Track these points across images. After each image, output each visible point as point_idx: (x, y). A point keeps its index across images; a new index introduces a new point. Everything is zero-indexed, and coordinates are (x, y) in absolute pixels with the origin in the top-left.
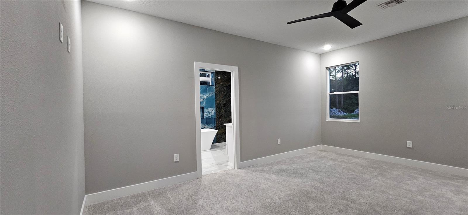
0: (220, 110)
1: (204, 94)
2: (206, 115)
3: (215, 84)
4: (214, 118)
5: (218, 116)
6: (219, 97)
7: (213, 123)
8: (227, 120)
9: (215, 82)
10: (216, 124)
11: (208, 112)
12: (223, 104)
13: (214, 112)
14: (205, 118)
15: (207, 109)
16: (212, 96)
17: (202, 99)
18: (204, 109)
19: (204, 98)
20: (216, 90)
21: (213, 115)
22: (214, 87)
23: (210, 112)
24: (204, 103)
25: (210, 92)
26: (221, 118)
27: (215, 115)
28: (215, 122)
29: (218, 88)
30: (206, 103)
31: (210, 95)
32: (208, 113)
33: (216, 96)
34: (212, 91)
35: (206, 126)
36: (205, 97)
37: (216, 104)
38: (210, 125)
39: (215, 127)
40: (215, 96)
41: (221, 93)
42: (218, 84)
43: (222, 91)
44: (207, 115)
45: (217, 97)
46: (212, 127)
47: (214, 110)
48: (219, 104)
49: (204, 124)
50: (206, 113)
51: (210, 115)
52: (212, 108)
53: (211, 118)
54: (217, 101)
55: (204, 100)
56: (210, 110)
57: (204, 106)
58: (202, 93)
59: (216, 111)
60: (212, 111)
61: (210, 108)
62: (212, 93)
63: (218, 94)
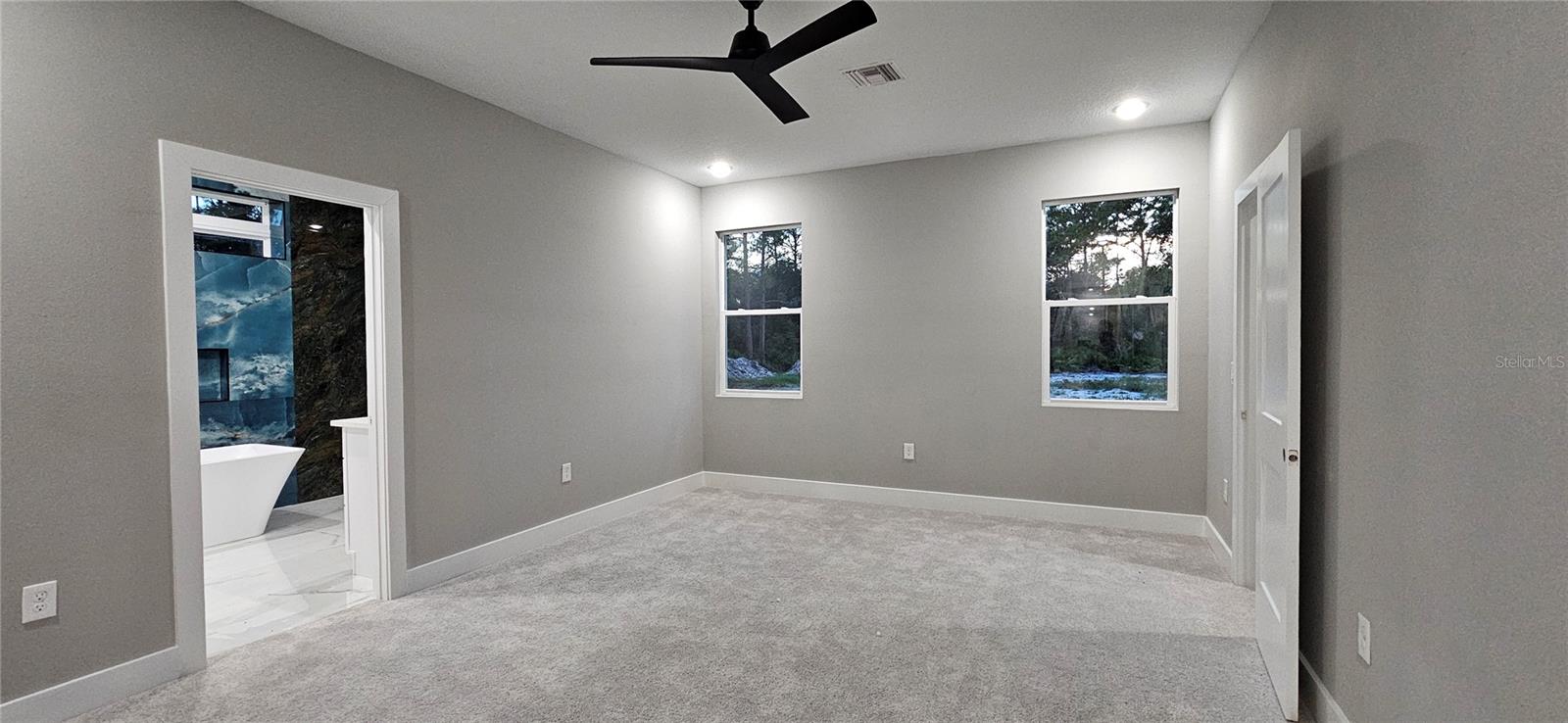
0: (317, 362)
1: (233, 292)
2: (242, 386)
3: (289, 253)
4: (287, 399)
6: (310, 309)
7: (279, 421)
8: (353, 404)
9: (292, 246)
10: (298, 421)
11: (254, 371)
12: (334, 340)
13: (285, 371)
14: (233, 397)
15: (248, 358)
16: (274, 305)
17: (221, 314)
18: (231, 359)
19: (228, 310)
20: (297, 277)
21: (281, 384)
22: (286, 266)
23: (265, 371)
24: (232, 333)
25: (265, 287)
26: (321, 398)
27: (292, 386)
28: (293, 416)
29: (308, 273)
30: (244, 331)
31: (265, 299)
32: (252, 377)
33: (295, 302)
34: (275, 282)
35: (244, 434)
36: (235, 306)
37: (295, 339)
38: (266, 428)
39: (289, 435)
40: (290, 304)
41: (319, 292)
42: (308, 253)
43: (327, 283)
44: (250, 384)
45: (304, 307)
46: (276, 438)
47: (287, 365)
48: (310, 340)
49: (232, 427)
50: (241, 378)
51: (264, 384)
52: (277, 357)
53: (267, 397)
54: (302, 324)
55: (229, 319)
56: (263, 365)
57: (232, 344)
58: (220, 291)
59: (295, 365)
60: (277, 369)
61: (264, 357)
62: (274, 291)
63: (307, 298)
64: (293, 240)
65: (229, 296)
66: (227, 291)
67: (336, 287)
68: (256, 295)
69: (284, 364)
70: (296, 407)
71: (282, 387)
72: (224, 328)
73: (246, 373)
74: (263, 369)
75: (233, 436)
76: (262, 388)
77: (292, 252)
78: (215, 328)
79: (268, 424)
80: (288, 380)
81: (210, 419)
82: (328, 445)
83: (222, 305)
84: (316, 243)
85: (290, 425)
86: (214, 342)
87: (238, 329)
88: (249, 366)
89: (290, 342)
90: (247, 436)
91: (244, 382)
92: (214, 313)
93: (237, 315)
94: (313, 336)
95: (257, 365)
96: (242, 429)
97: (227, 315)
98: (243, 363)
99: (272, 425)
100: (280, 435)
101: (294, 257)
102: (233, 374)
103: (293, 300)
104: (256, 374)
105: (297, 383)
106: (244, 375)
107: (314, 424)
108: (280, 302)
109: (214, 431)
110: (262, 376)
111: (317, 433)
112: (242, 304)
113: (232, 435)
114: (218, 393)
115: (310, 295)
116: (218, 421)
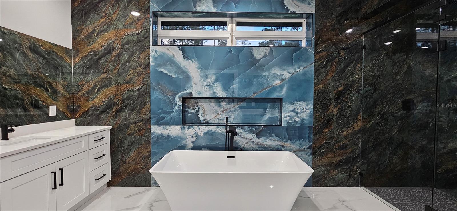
0: (325, 107)
1: (285, 67)
2: (288, 118)
3: (314, 43)
4: (309, 126)
5: (320, 121)
6: (324, 75)
7: (305, 138)
8: (345, 133)
9: (315, 39)
10: (314, 140)
11: (294, 111)
12: (336, 93)
13: (308, 111)
14: (284, 124)
15: (291, 103)
16: (305, 74)
17: (280, 80)
18: (284, 103)
19: (284, 78)
20: (318, 56)
21: (307, 118)
22: (312, 51)
23: (299, 111)
24: (285, 89)
25: (301, 63)
26: (327, 128)
27: (312, 120)
28: (312, 137)
29: (324, 53)
30: (291, 89)
31: (301, 70)
32: (293, 114)
33: (315, 72)
34: (306, 60)
35: (288, 144)
36: (287, 75)
37: (315, 93)
38: (298, 142)
39: (309, 147)
40: (313, 73)
41: (329, 65)
42: (324, 42)
43: (334, 59)
44: (291, 117)
45: (320, 74)
46: (303, 148)
47: (310, 108)
48: (323, 93)
49: (282, 140)
50: (288, 114)
51: (298, 118)
52: (306, 103)
53: (299, 125)
54: (318, 85)
55: (283, 82)
56: (298, 107)
57: (284, 95)
58: (280, 67)
59: (314, 108)
60: (305, 110)
61: (298, 103)
62: (305, 66)
63: (322, 68)
64: (316, 35)
65: (284, 70)
66: (283, 67)
67: (339, 61)
68: (297, 68)
69: (309, 107)
70: (313, 132)
71: (307, 120)
72: (281, 87)
73: (290, 111)
74: (298, 109)
75: (283, 144)
76: (297, 120)
77: (315, 42)
78: (277, 87)
79: (300, 140)
80: (310, 116)
81: (273, 135)
82: (329, 156)
83: (281, 75)
84: (328, 35)
85: (310, 141)
86: (276, 95)
87: (287, 88)
88: (292, 108)
89: (312, 94)
90: (289, 145)
91: (289, 116)
92: (277, 79)
93: (287, 80)
94: (324, 91)
95: (296, 107)
96: (287, 141)
97: (283, 80)
98: (289, 105)
99: (301, 140)
100: (304, 147)
101: (316, 45)
102: (284, 111)
103: (315, 70)
104: (295, 112)
105: (315, 118)
106: (289, 112)
107: (323, 142)
108: (308, 71)
109: (275, 141)
110: (298, 113)
111: (324, 148)
112: (290, 74)
113: (282, 144)
114: (278, 121)
115: (324, 67)
116: (277, 135)
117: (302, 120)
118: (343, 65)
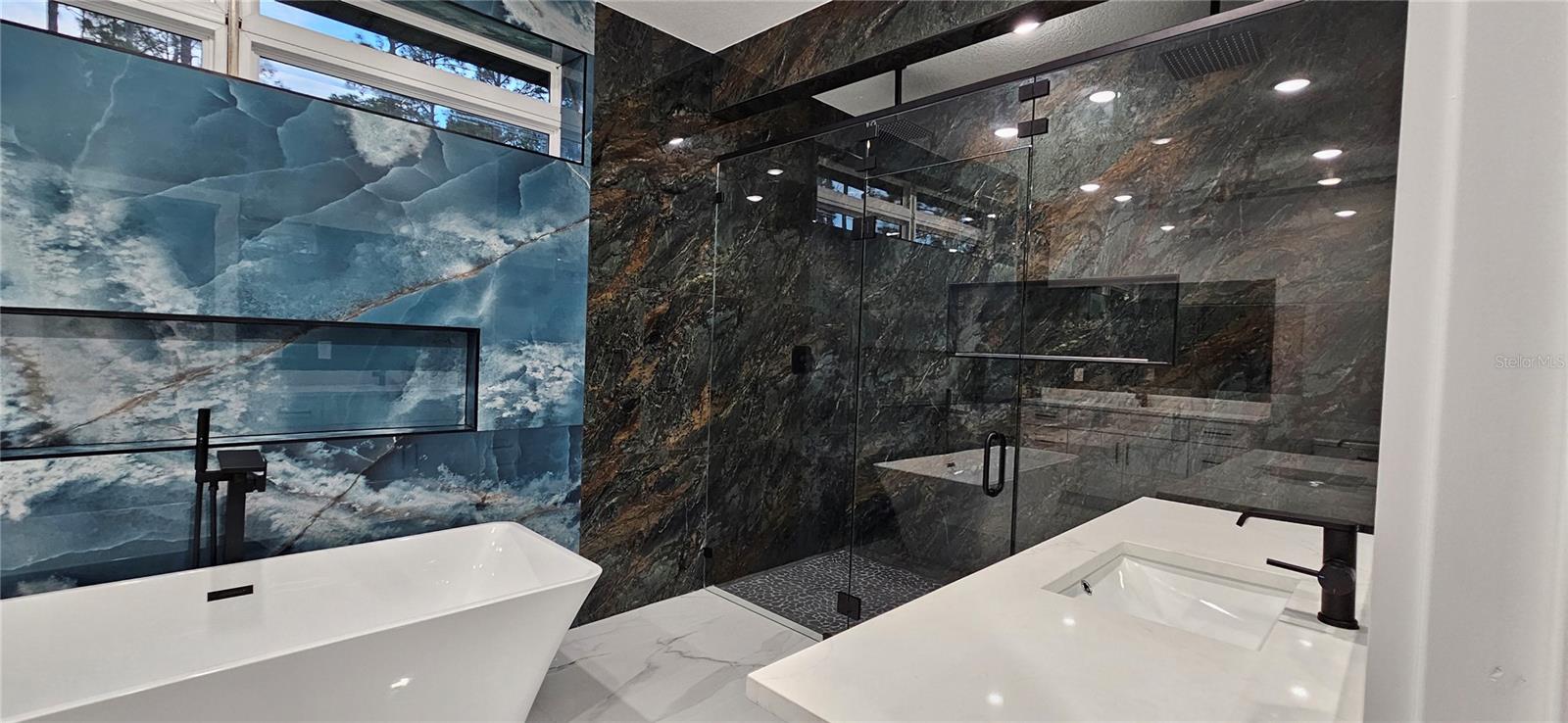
0: (620, 363)
1: (492, 218)
2: (499, 402)
3: (588, 152)
4: (571, 428)
5: (605, 407)
6: (617, 260)
7: (556, 469)
8: (672, 440)
9: (594, 140)
10: (587, 472)
11: (520, 375)
12: (650, 322)
13: (570, 377)
14: (484, 423)
15: (512, 349)
16: (560, 250)
17: (471, 261)
18: (484, 349)
19: (484, 254)
20: (601, 200)
21: (564, 400)
22: (582, 177)
23: (539, 376)
24: (488, 298)
25: (547, 212)
27: (579, 405)
28: (580, 461)
29: (617, 194)
30: (510, 298)
31: (546, 236)
32: (517, 385)
33: (593, 249)
34: (565, 206)
35: (499, 497)
36: (495, 246)
37: (589, 317)
38: (535, 484)
39: (571, 498)
40: (585, 251)
41: (633, 231)
42: (619, 156)
43: (646, 215)
44: (511, 398)
45: (605, 257)
46: (550, 503)
47: (574, 365)
48: (612, 320)
49: (478, 483)
50: (498, 388)
51: (536, 399)
52: (561, 350)
53: (540, 424)
54: (602, 291)
55: (482, 271)
56: (536, 363)
57: (486, 320)
58: (471, 212)
59: (586, 368)
60: (558, 372)
61: (537, 347)
62: (561, 223)
63: (613, 240)
64: (596, 128)
65: (486, 226)
66: (484, 216)
67: (658, 225)
68: (533, 228)
69: (571, 362)
70: (583, 446)
71: (564, 406)
72: (475, 287)
73: (508, 377)
74: (535, 370)
75: (480, 499)
76: (533, 407)
77: (593, 150)
78: (457, 287)
79: (539, 477)
80: (575, 394)
81: (441, 468)
82: (630, 514)
83: (473, 242)
84: (632, 138)
85: (573, 479)
86: (452, 317)
87: (497, 293)
88: (513, 365)
89: (580, 321)
90: (502, 500)
91: (503, 395)
92: (459, 256)
93: (497, 263)
94: (618, 312)
95: (528, 363)
96: (496, 485)
97: (481, 263)
98: (503, 357)
99: (545, 477)
100: (555, 498)
101: (596, 162)
102: (486, 378)
103: (590, 241)
104: (524, 381)
105: (589, 398)
106: (502, 381)
107: (612, 476)
108: (568, 243)
109: (448, 490)
110: (533, 385)
111: (615, 494)
112: (508, 242)
113: (477, 498)
114: (459, 413)
115: (618, 236)
116: (454, 470)
117: (550, 407)
118: (667, 237)
